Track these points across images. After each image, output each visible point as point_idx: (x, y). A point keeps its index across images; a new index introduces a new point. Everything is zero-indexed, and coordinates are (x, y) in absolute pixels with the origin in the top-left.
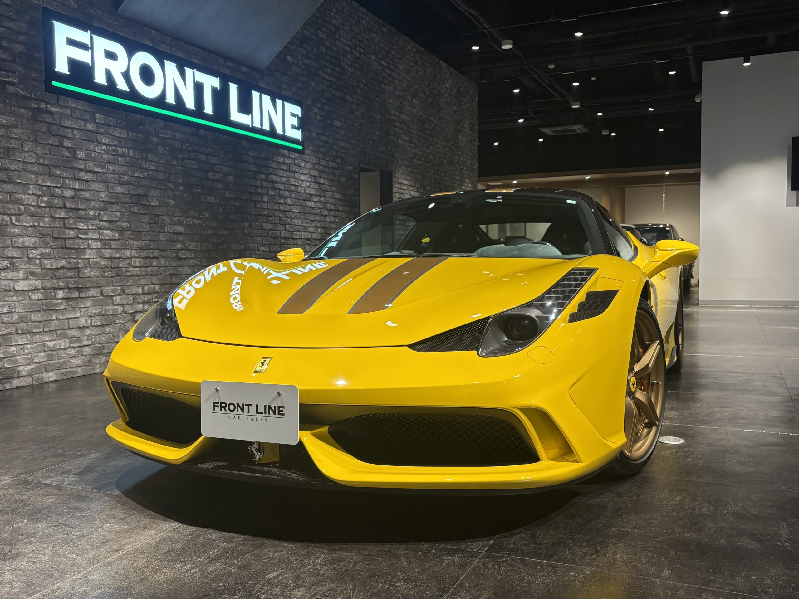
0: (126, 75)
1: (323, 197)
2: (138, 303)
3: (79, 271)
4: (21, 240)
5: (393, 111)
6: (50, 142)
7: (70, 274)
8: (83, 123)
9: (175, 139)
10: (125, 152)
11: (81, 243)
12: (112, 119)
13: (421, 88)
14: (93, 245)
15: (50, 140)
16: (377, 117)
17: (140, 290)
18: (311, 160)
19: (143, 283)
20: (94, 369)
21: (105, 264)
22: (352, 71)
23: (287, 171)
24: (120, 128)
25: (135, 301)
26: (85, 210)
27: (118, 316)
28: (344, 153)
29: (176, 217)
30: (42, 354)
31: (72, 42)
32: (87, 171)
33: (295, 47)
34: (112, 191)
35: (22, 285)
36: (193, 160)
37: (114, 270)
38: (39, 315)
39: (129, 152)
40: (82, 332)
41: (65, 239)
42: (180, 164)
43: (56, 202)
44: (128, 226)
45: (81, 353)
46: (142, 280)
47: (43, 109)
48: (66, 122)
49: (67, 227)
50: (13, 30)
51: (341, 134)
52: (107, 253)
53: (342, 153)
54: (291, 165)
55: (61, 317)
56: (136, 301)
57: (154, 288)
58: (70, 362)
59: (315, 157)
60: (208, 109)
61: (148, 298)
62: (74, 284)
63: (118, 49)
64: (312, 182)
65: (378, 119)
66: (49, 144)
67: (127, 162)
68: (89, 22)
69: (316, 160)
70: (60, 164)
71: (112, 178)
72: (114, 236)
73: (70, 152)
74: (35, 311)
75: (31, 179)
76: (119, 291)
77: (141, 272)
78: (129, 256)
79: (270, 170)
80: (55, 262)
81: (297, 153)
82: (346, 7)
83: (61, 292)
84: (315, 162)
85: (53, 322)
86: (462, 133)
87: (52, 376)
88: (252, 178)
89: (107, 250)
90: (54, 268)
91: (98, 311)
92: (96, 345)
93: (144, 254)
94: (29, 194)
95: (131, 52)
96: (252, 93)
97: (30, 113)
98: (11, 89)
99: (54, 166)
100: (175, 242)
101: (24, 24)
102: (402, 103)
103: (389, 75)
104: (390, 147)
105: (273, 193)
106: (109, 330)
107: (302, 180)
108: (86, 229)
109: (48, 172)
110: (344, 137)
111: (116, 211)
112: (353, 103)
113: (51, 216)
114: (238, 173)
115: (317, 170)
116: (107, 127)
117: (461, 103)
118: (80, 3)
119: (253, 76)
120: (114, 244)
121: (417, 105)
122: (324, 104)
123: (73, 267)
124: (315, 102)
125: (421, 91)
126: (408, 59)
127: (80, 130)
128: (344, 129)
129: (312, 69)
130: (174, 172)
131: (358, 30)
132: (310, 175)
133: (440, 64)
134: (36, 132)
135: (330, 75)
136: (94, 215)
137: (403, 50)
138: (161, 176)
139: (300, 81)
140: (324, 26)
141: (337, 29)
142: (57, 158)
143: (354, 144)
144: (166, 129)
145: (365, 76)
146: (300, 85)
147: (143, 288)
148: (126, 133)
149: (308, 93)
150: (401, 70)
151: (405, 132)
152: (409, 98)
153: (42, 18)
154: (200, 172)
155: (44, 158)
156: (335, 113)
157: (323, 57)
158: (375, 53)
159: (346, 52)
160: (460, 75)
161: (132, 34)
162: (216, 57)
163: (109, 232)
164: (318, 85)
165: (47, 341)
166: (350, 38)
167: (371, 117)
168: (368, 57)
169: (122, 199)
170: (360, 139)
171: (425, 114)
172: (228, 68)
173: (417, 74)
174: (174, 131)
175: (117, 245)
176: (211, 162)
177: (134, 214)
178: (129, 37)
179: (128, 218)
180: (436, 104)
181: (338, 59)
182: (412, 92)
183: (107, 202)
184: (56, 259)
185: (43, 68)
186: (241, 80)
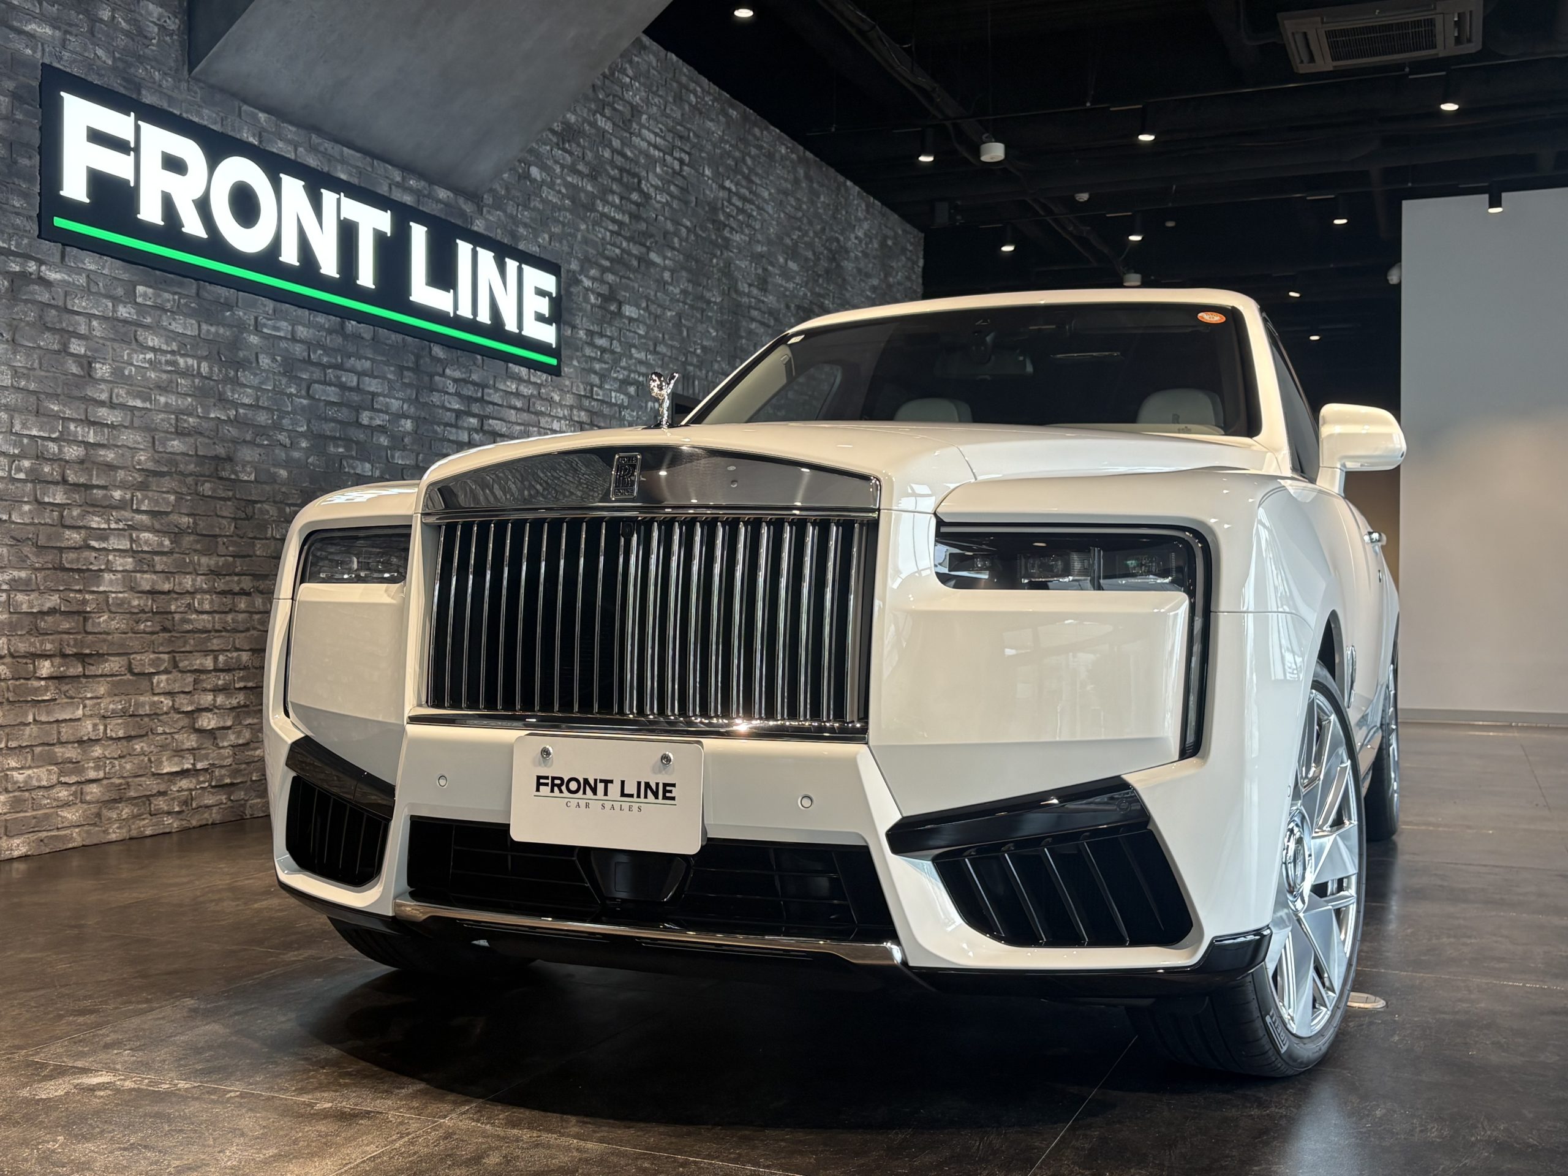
0: (203, 206)
2: (205, 690)
3: (85, 620)
5: (746, 285)
6: (42, 344)
7: (68, 626)
8: (110, 305)
9: (294, 339)
10: (193, 366)
11: (92, 560)
12: (171, 297)
13: (806, 239)
14: (118, 563)
15: (43, 340)
16: (713, 299)
17: (209, 663)
18: (574, 388)
19: (215, 648)
20: (106, 832)
21: (139, 605)
22: (664, 200)
23: (524, 411)
24: (185, 315)
25: (197, 688)
26: (104, 488)
27: (161, 718)
28: (643, 375)
29: (290, 506)
30: (2, 797)
31: (97, 137)
32: (112, 406)
33: (548, 148)
34: (161, 450)
36: (330, 385)
37: (157, 618)
39: (199, 367)
40: (84, 752)
41: (61, 549)
42: (303, 392)
43: (47, 469)
44: (191, 525)
45: (80, 797)
46: (215, 641)
47: (31, 274)
48: (77, 301)
49: (67, 523)
51: (638, 334)
53: (640, 374)
54: (533, 400)
55: (44, 718)
56: (198, 686)
57: (238, 658)
58: (58, 815)
59: (583, 383)
60: (366, 277)
61: (224, 680)
62: (75, 646)
63: (189, 150)
65: (715, 303)
66: (40, 347)
67: (195, 388)
68: (134, 96)
69: (585, 389)
70: (59, 391)
71: (163, 420)
72: (161, 544)
73: (81, 366)
76: (166, 664)
77: (214, 623)
78: (189, 589)
79: (489, 409)
80: (37, 599)
81: (545, 372)
82: (655, 64)
83: (47, 663)
84: (583, 393)
85: (28, 728)
87: (18, 845)
88: (451, 425)
89: (146, 576)
90: (35, 610)
91: (120, 707)
92: (112, 780)
93: (220, 585)
95: (214, 157)
96: (457, 244)
97: (6, 283)
99: (47, 394)
101: (3, 98)
102: (765, 270)
103: (741, 211)
106: (142, 748)
108: (104, 529)
109: (35, 407)
110: (643, 341)
111: (168, 492)
112: (665, 268)
113: (36, 500)
114: (423, 415)
115: (586, 410)
116: (159, 312)
117: (887, 271)
118: (117, 55)
119: (461, 209)
120: (159, 562)
121: (797, 273)
122: (604, 270)
123: (74, 609)
124: (586, 265)
125: (805, 243)
126: (779, 177)
127: (104, 318)
128: (645, 324)
129: (582, 195)
130: (290, 409)
131: (678, 115)
132: (571, 420)
133: (847, 189)
134: (15, 323)
135: (619, 208)
136: (122, 500)
137: (770, 156)
138: (263, 418)
139: (557, 221)
140: (609, 104)
141: (635, 111)
142: (55, 378)
143: (664, 355)
144: (277, 319)
145: (690, 212)
146: (556, 229)
147: (216, 659)
148: (196, 326)
149: (571, 247)
150: (765, 200)
151: (770, 331)
152: (781, 260)
153: (40, 86)
154: (345, 410)
155: (27, 377)
156: (627, 288)
157: (606, 170)
158: (713, 163)
159: (652, 161)
160: (888, 211)
161: (219, 119)
162: (385, 168)
163: (151, 536)
164: (594, 229)
165: (13, 769)
166: (661, 130)
167: (701, 298)
168: (697, 171)
169: (182, 467)
170: (676, 344)
171: (813, 293)
172: (411, 190)
173: (799, 209)
174: (294, 323)
175: (166, 564)
176: (368, 389)
177: (204, 498)
178: (213, 127)
179: (192, 507)
180: (834, 273)
181: (635, 175)
182: (787, 247)
183: (150, 473)
184: (41, 593)
185: (37, 189)
186: (435, 217)
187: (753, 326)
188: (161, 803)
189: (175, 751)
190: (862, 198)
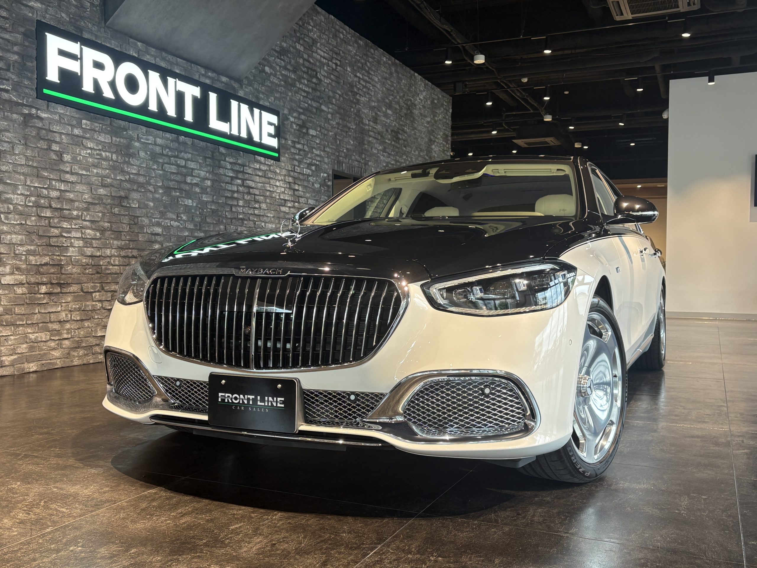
0: (113, 84)
1: (297, 202)
3: (61, 268)
4: (9, 237)
5: (367, 121)
7: (53, 271)
8: (70, 128)
9: (155, 144)
10: (109, 156)
11: (64, 242)
12: (98, 125)
13: (396, 100)
14: (76, 243)
15: (40, 144)
16: (351, 127)
18: (286, 167)
20: (72, 361)
21: (86, 262)
22: (328, 82)
23: (263, 177)
24: (105, 133)
26: (69, 210)
27: (96, 311)
28: (319, 161)
29: (154, 218)
30: (25, 346)
31: (62, 53)
32: (72, 174)
33: (273, 58)
34: (95, 193)
35: (7, 280)
36: (173, 164)
37: (94, 268)
38: (23, 309)
39: (112, 157)
40: (62, 326)
41: (50, 237)
42: (160, 168)
43: (42, 201)
44: (109, 227)
45: (60, 346)
47: (33, 114)
48: (55, 127)
49: (52, 225)
50: (8, 41)
51: (316, 143)
53: (317, 161)
54: (267, 172)
55: (43, 311)
56: (114, 298)
58: (50, 354)
59: (290, 164)
60: (189, 116)
62: (56, 280)
63: (105, 59)
64: (287, 188)
65: (352, 129)
66: (38, 147)
67: (110, 166)
68: (79, 35)
69: (291, 167)
70: (47, 167)
71: (95, 180)
72: (96, 235)
73: (58, 156)
74: (19, 305)
75: (20, 180)
76: (98, 288)
77: (120, 270)
78: (109, 255)
79: (247, 176)
80: (39, 259)
81: (272, 160)
82: (323, 20)
83: (44, 287)
84: (290, 169)
85: (36, 315)
86: (436, 144)
87: (32, 366)
88: (229, 183)
89: (88, 249)
90: (38, 264)
91: (78, 307)
92: (75, 339)
93: (123, 253)
94: (18, 194)
95: (117, 62)
96: (230, 102)
97: (22, 118)
98: (5, 96)
99: (42, 168)
100: (153, 242)
101: (19, 36)
102: (376, 114)
103: (365, 87)
104: (363, 156)
105: (249, 197)
106: (88, 325)
107: (277, 186)
108: (69, 228)
109: (36, 173)
110: (319, 146)
111: (98, 212)
112: (329, 113)
113: (38, 215)
114: (216, 178)
115: (292, 177)
116: (93, 132)
117: (435, 115)
118: (71, 16)
119: (232, 86)
120: (95, 243)
121: (391, 115)
122: (300, 113)
123: (56, 263)
124: (291, 111)
125: (395, 102)
126: (383, 72)
127: (67, 134)
128: (319, 137)
129: (290, 80)
130: (154, 175)
131: (334, 43)
132: (285, 181)
133: (415, 77)
134: (26, 136)
135: (307, 86)
136: (77, 215)
137: (379, 62)
138: (141, 180)
139: (277, 91)
140: (302, 38)
141: (314, 42)
142: (46, 161)
143: (329, 152)
144: (147, 135)
145: (340, 87)
146: (277, 95)
148: (110, 138)
149: (284, 103)
150: (376, 82)
151: (379, 142)
152: (384, 109)
153: (36, 30)
154: (179, 176)
155: (33, 161)
156: (310, 122)
157: (301, 68)
158: (351, 65)
159: (323, 64)
160: (435, 87)
161: (119, 45)
162: (197, 68)
163: (91, 231)
164: (295, 95)
165: (30, 333)
166: (327, 50)
167: (346, 126)
168: (344, 69)
169: (104, 201)
170: (334, 147)
171: (399, 124)
172: (209, 77)
173: (392, 86)
174: (155, 137)
175: (98, 244)
176: (190, 167)
177: (115, 214)
178: (116, 49)
179: (109, 219)
180: (410, 115)
181: (314, 71)
182: (387, 103)
183: (90, 203)
184: (41, 256)
185: (36, 76)
186: (220, 89)
187: (371, 139)
188: (97, 349)
189: (104, 326)
190: (422, 81)
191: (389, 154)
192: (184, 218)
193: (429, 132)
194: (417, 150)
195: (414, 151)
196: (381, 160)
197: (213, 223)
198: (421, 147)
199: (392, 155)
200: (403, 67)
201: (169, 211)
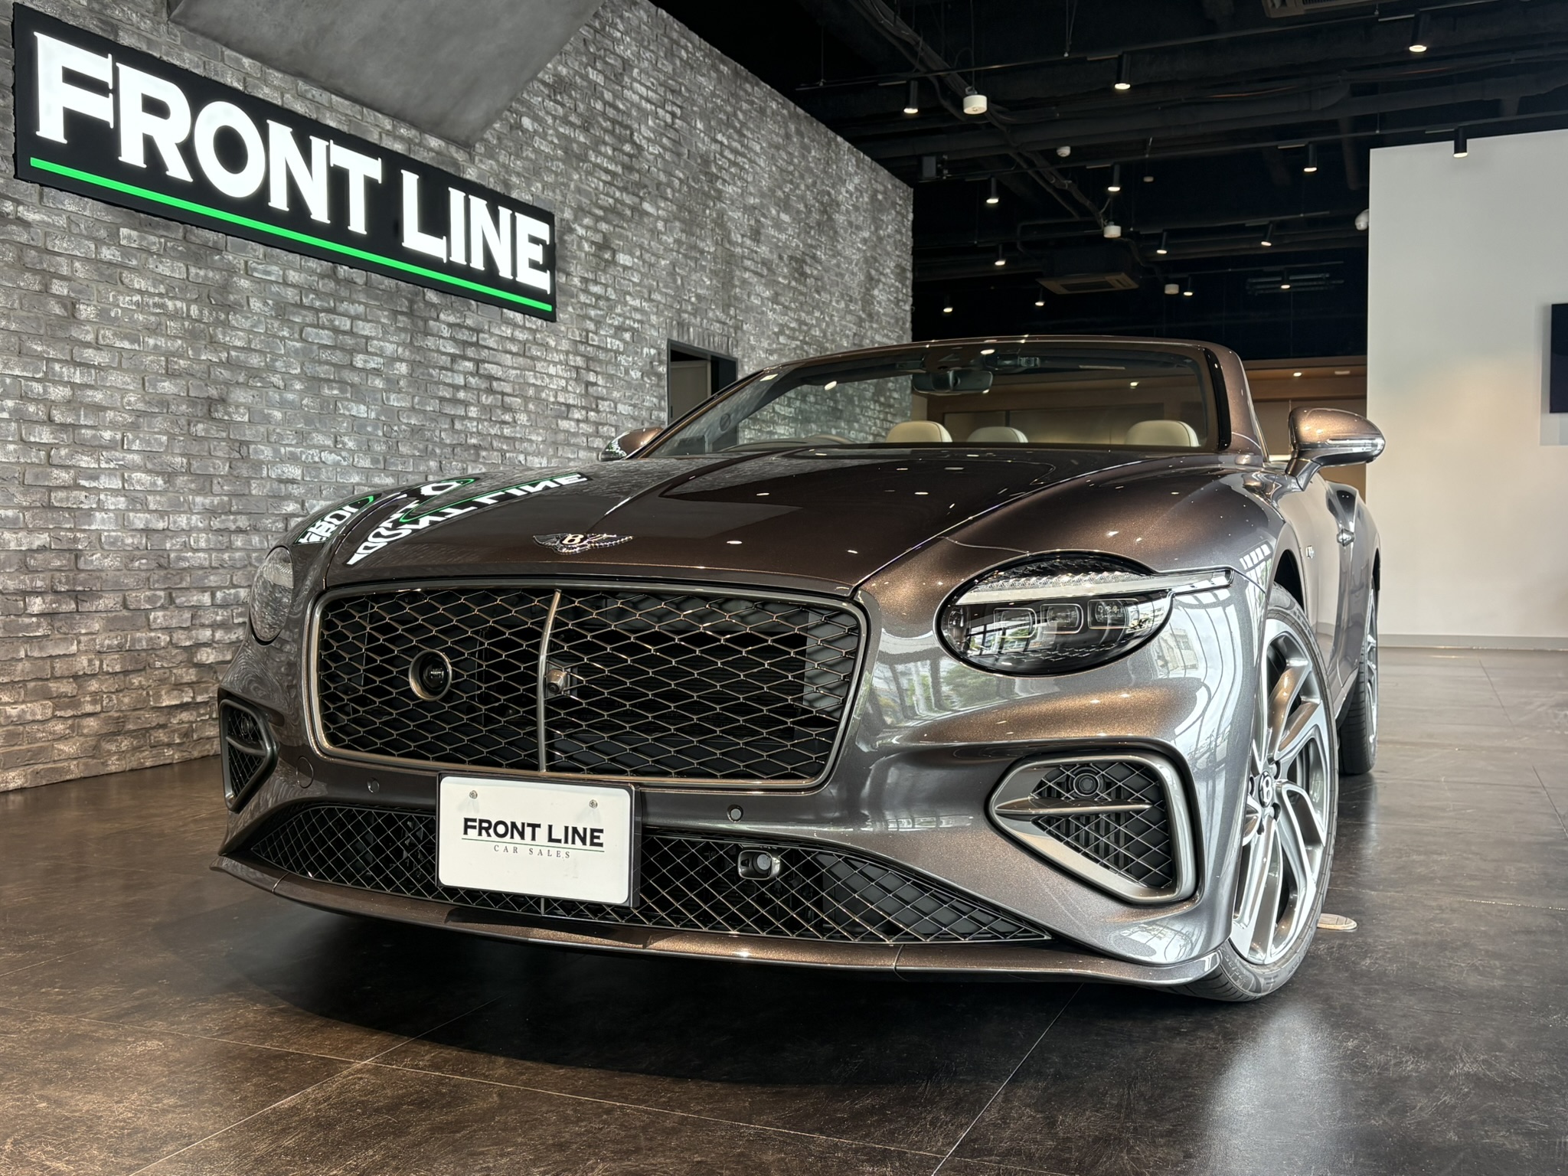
0: (187, 149)
1: (592, 410)
2: (203, 626)
3: (77, 557)
5: (739, 236)
6: (22, 284)
7: (59, 564)
8: (93, 246)
9: (285, 283)
10: (182, 308)
11: (82, 498)
12: (157, 240)
13: (798, 192)
14: (110, 502)
15: (24, 281)
16: (707, 249)
18: (570, 334)
19: (213, 584)
20: (105, 764)
21: (133, 543)
22: (657, 152)
23: (520, 356)
24: (173, 258)
25: (195, 624)
26: (93, 428)
27: (158, 652)
28: (639, 321)
29: (285, 446)
31: (72, 77)
32: (97, 346)
33: (540, 99)
34: (151, 391)
36: (323, 328)
37: (152, 556)
39: (188, 310)
40: (80, 687)
41: (50, 489)
42: (296, 336)
43: (32, 409)
44: (185, 465)
45: (76, 730)
46: (212, 578)
47: (8, 214)
48: (57, 242)
49: (55, 463)
51: (633, 282)
52: (139, 520)
53: (635, 321)
54: (528, 345)
55: (36, 654)
56: (197, 622)
58: (54, 748)
59: (578, 329)
60: (358, 223)
61: (222, 616)
62: (67, 583)
63: (171, 94)
64: (571, 379)
65: (708, 252)
66: (19, 287)
67: (185, 330)
68: (111, 38)
69: (580, 335)
70: (42, 332)
71: (152, 362)
72: (154, 484)
73: (66, 309)
76: (162, 601)
77: (211, 560)
78: (185, 528)
79: (485, 353)
80: (26, 537)
81: (540, 318)
82: (645, 19)
83: (39, 600)
84: (578, 339)
85: (20, 664)
86: (881, 286)
87: (14, 778)
88: (446, 369)
89: (142, 515)
90: (24, 549)
91: (116, 642)
92: (110, 714)
93: (216, 524)
95: (197, 101)
96: (449, 193)
99: (30, 335)
100: (282, 498)
102: (758, 221)
103: (734, 164)
104: (732, 312)
105: (490, 400)
106: (140, 682)
107: (550, 376)
108: (94, 469)
109: (17, 347)
110: (638, 288)
111: (159, 433)
112: (658, 218)
113: (22, 440)
114: (418, 358)
115: (582, 356)
116: (144, 255)
117: (878, 224)
119: (452, 158)
120: (153, 502)
121: (789, 225)
122: (598, 219)
123: (65, 547)
124: (580, 213)
125: (797, 196)
126: (772, 132)
127: (86, 260)
128: (639, 272)
130: (283, 352)
131: (669, 69)
132: (567, 364)
133: (837, 145)
135: (611, 159)
136: (113, 440)
137: (762, 111)
138: (255, 361)
139: (549, 170)
140: (600, 57)
141: (627, 65)
142: (37, 318)
143: (660, 302)
144: (268, 263)
145: (682, 164)
146: (550, 179)
147: (213, 596)
148: (184, 269)
149: (564, 196)
150: (756, 153)
151: (763, 281)
152: (774, 212)
153: (12, 26)
154: (338, 353)
155: (8, 318)
156: (621, 237)
157: (598, 122)
158: (705, 116)
159: (645, 114)
160: (878, 167)
161: (200, 63)
162: (375, 116)
163: (143, 475)
164: (587, 179)
166: (653, 84)
167: (695, 247)
168: (689, 124)
169: (173, 407)
170: (672, 293)
171: (805, 244)
172: (401, 139)
173: (790, 163)
174: (286, 267)
175: (159, 503)
176: (362, 333)
177: (197, 438)
178: (196, 71)
179: (185, 447)
180: (826, 225)
181: (627, 127)
182: (780, 199)
183: (139, 414)
184: (30, 531)
185: (12, 129)
186: (426, 165)
187: (747, 275)
188: (161, 736)
189: (175, 685)
190: (852, 154)
191: (785, 307)
192: (351, 444)
193: (866, 260)
194: (843, 298)
195: (838, 302)
196: (768, 321)
197: (414, 456)
198: (851, 293)
199: (791, 309)
200: (812, 124)
201: (317, 430)
